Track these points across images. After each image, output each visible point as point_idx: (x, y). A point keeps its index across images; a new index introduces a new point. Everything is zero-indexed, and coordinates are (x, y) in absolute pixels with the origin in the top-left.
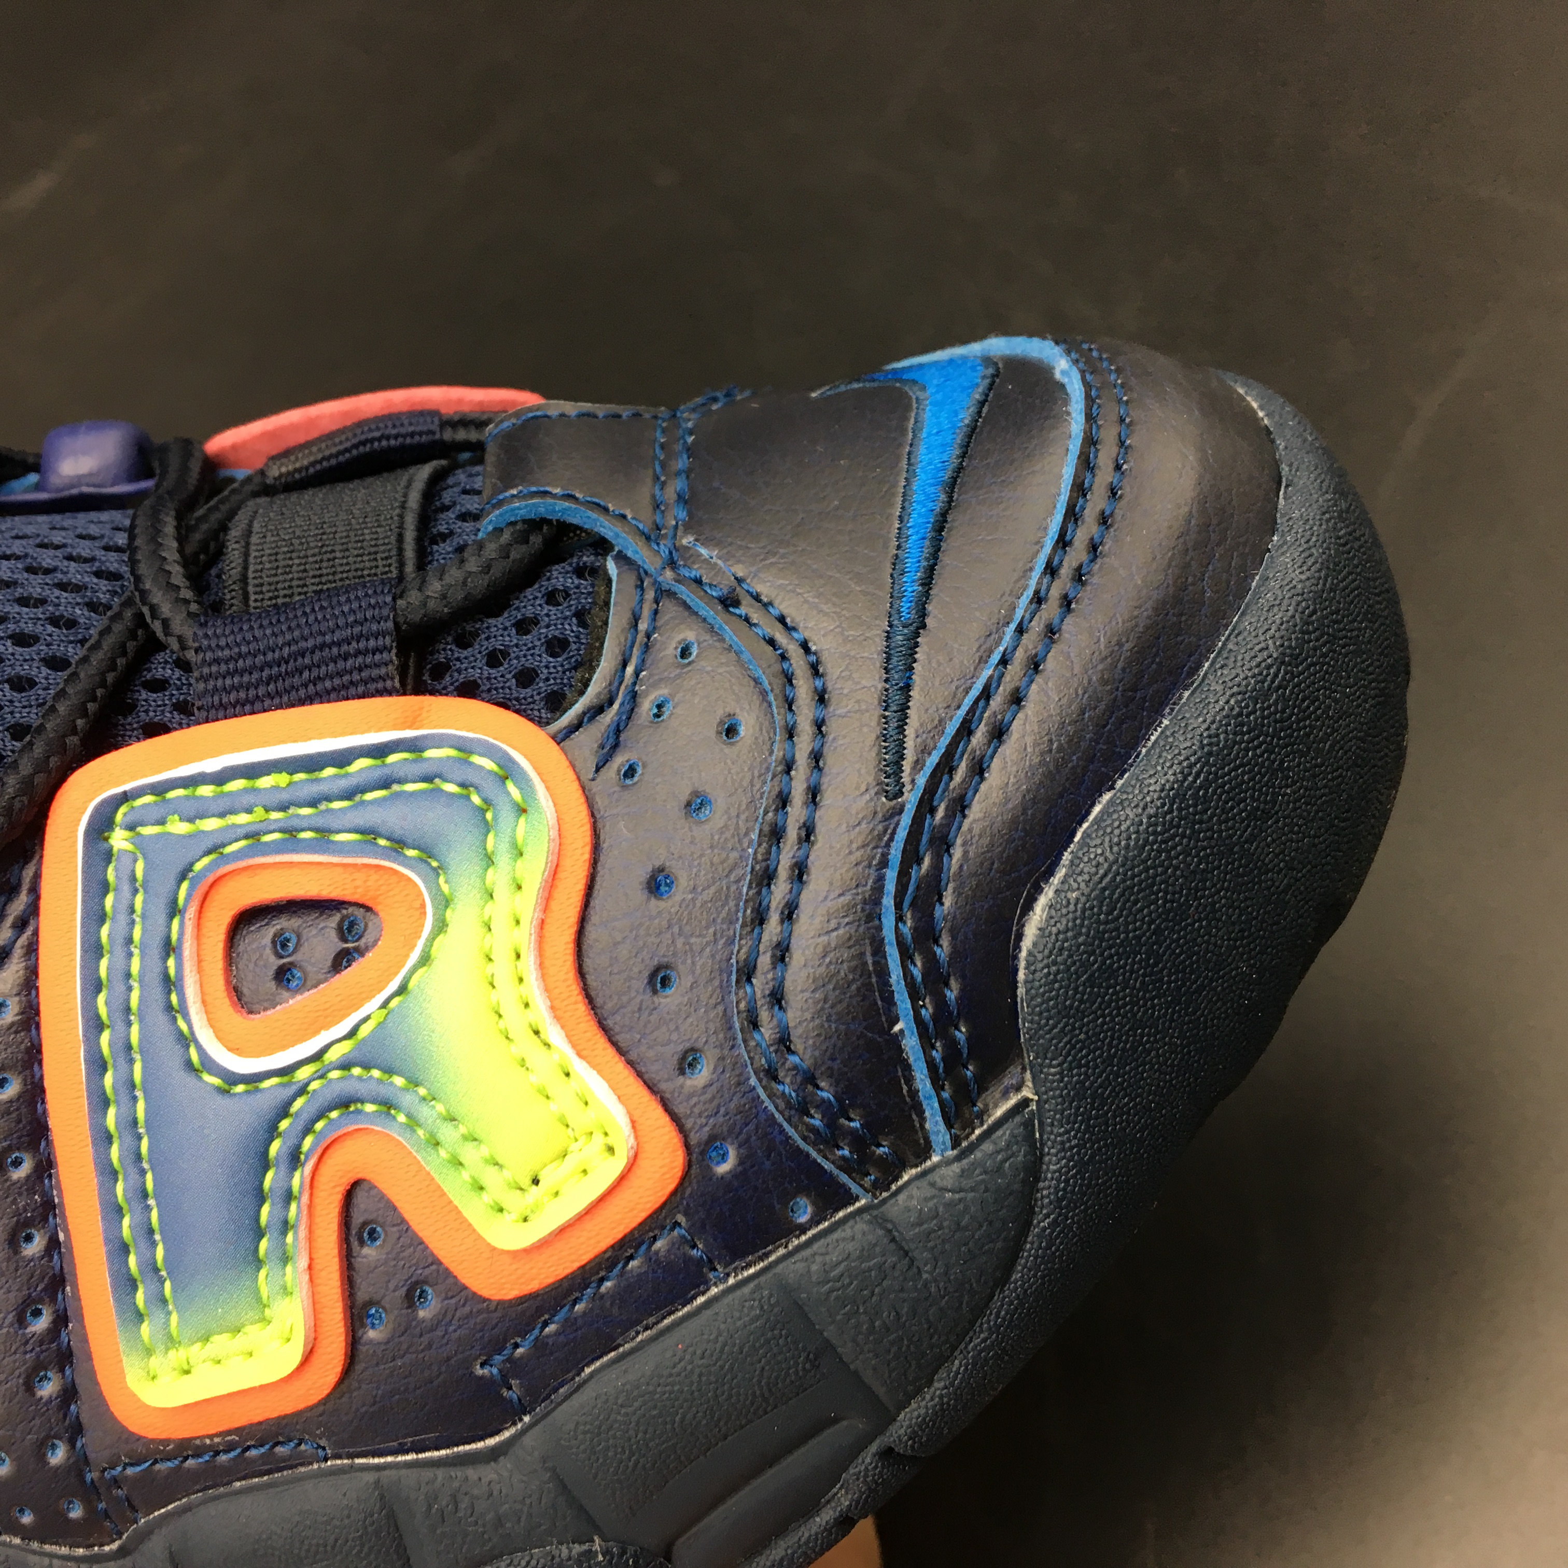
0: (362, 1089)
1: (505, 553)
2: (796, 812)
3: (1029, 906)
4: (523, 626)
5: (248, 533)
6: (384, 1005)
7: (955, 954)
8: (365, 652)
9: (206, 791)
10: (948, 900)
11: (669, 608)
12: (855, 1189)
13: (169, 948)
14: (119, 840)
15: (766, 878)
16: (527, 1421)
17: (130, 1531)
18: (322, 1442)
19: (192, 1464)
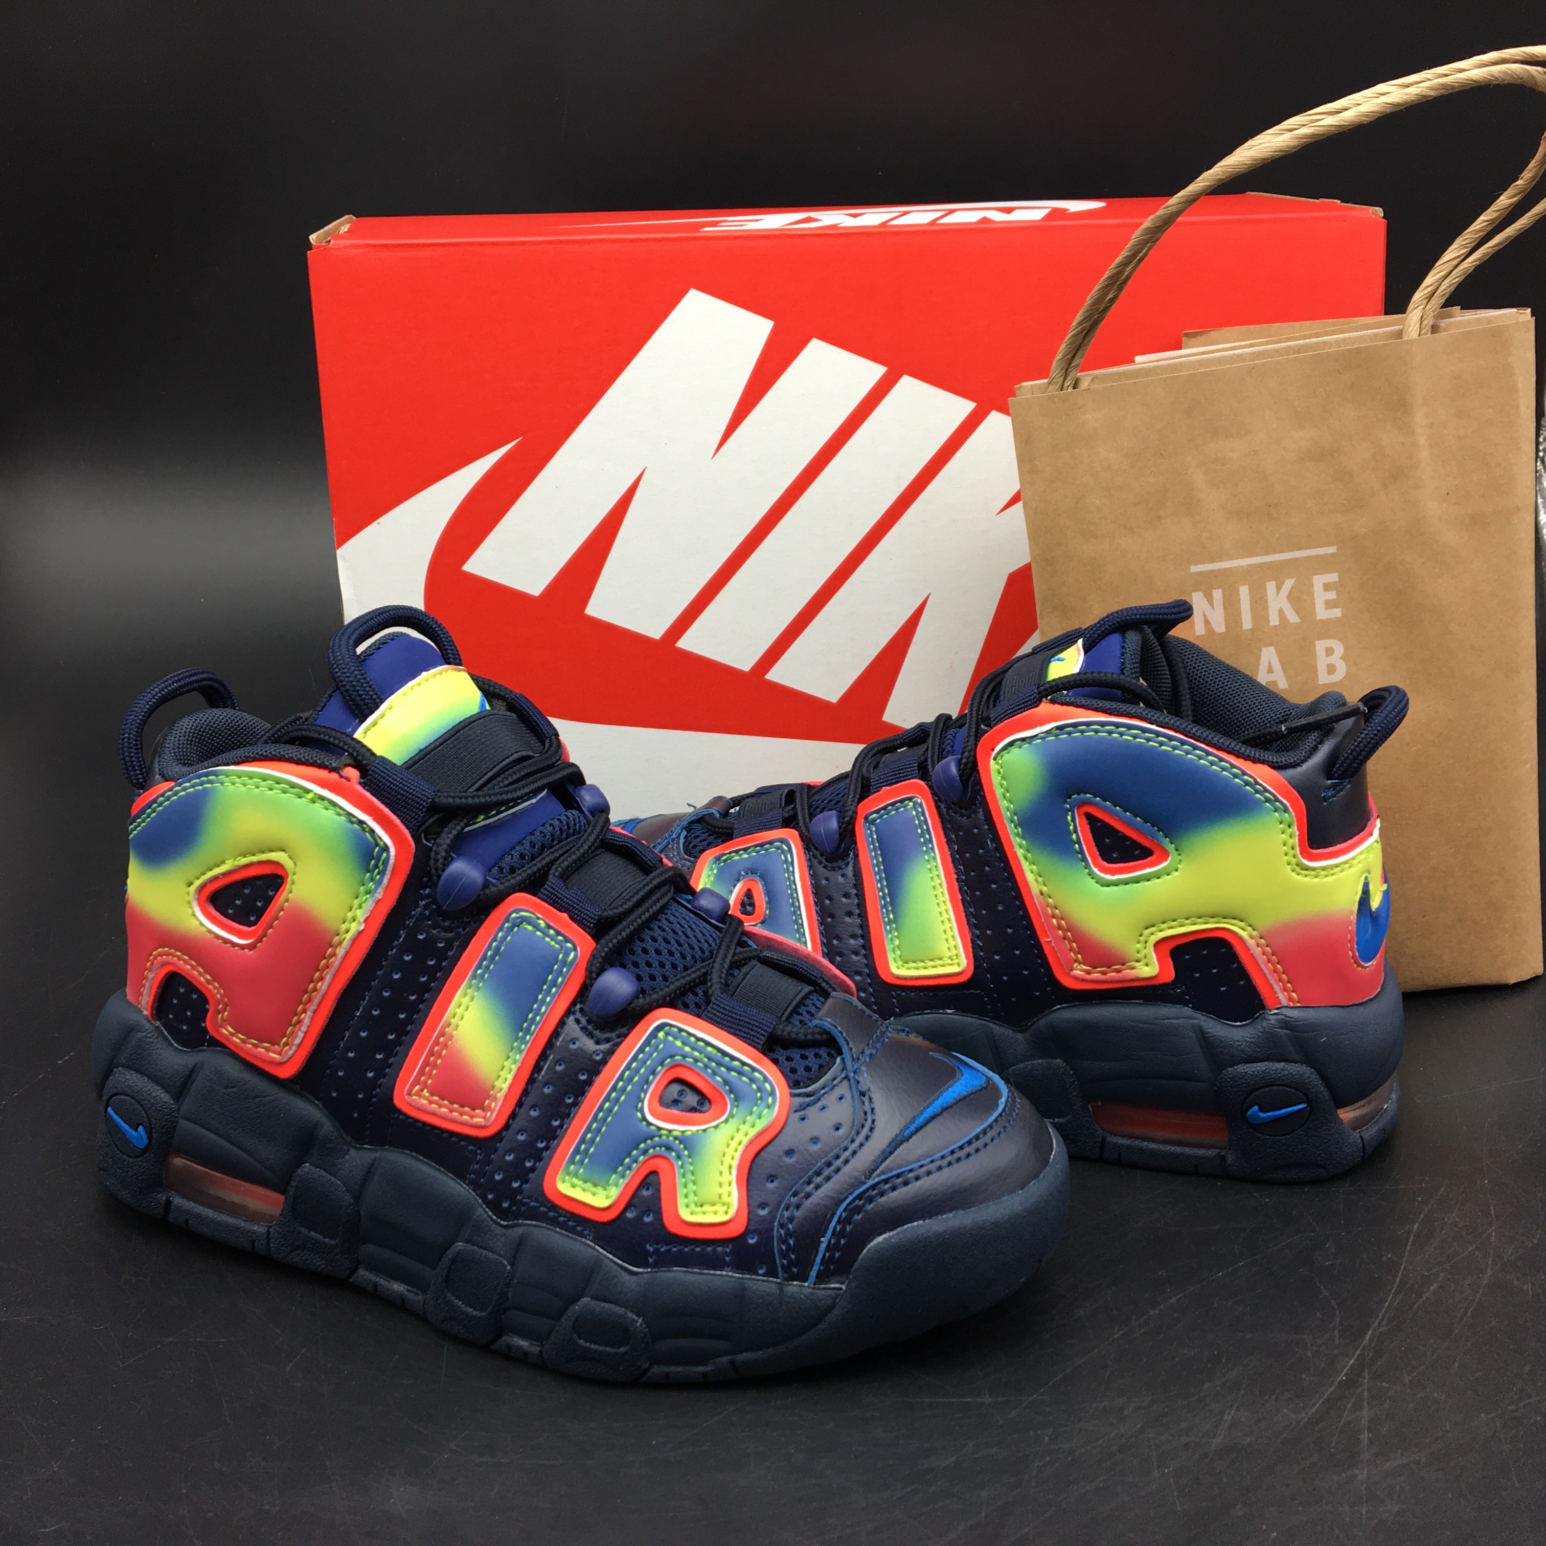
0: (676, 1147)
1: (813, 1034)
2: (838, 1163)
3: (880, 1235)
4: (803, 1057)
5: (748, 973)
7: (851, 1231)
8: (758, 1033)
9: (692, 1039)
10: (860, 1216)
11: (845, 1082)
12: (780, 1274)
13: (653, 1073)
14: (661, 1035)
15: (818, 1173)
16: (649, 1270)
17: (516, 1222)
18: (592, 1234)
19: (551, 1214)
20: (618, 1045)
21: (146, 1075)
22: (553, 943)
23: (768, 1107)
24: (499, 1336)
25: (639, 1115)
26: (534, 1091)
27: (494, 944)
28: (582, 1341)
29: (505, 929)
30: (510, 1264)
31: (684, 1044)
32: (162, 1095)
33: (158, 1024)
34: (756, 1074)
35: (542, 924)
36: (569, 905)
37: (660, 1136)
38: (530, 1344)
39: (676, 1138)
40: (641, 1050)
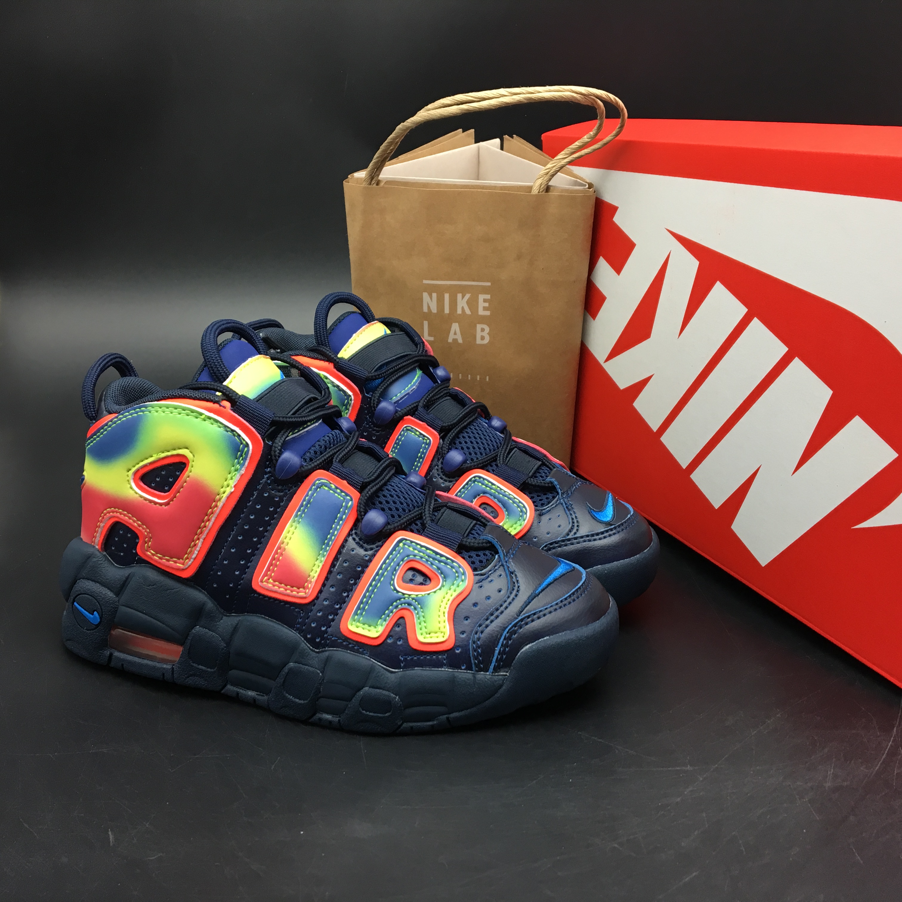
0: (413, 604)
1: (483, 543)
2: (502, 609)
3: (527, 645)
4: (478, 555)
5: (444, 513)
6: (425, 594)
7: (512, 644)
8: (453, 543)
9: (419, 546)
10: (516, 635)
11: (502, 567)
12: (474, 669)
13: (398, 565)
14: (401, 545)
15: (492, 614)
16: (401, 670)
17: (324, 649)
18: (368, 653)
19: (345, 643)
20: (377, 551)
21: (98, 582)
22: (339, 497)
23: (462, 581)
24: (314, 714)
25: (392, 587)
26: (331, 577)
27: (307, 498)
28: (364, 712)
29: (313, 489)
30: (322, 672)
31: (414, 549)
32: (109, 593)
33: (105, 553)
34: (455, 564)
35: (333, 487)
36: (346, 476)
37: (404, 598)
38: (332, 716)
39: (413, 599)
40: (391, 553)
